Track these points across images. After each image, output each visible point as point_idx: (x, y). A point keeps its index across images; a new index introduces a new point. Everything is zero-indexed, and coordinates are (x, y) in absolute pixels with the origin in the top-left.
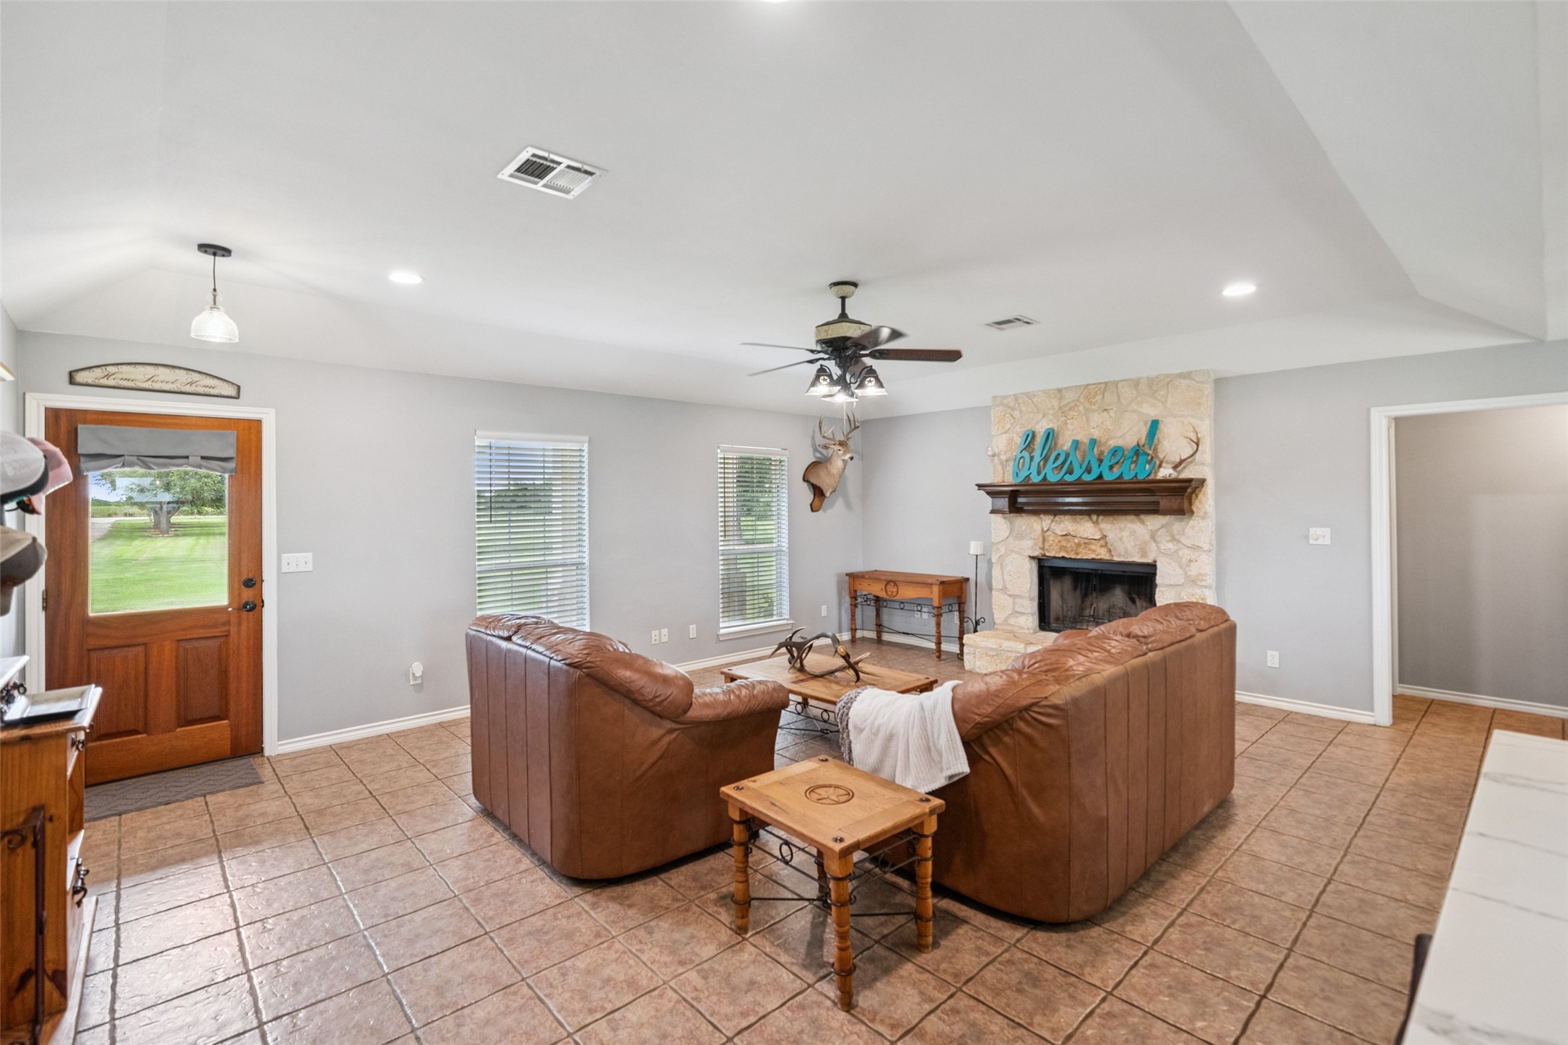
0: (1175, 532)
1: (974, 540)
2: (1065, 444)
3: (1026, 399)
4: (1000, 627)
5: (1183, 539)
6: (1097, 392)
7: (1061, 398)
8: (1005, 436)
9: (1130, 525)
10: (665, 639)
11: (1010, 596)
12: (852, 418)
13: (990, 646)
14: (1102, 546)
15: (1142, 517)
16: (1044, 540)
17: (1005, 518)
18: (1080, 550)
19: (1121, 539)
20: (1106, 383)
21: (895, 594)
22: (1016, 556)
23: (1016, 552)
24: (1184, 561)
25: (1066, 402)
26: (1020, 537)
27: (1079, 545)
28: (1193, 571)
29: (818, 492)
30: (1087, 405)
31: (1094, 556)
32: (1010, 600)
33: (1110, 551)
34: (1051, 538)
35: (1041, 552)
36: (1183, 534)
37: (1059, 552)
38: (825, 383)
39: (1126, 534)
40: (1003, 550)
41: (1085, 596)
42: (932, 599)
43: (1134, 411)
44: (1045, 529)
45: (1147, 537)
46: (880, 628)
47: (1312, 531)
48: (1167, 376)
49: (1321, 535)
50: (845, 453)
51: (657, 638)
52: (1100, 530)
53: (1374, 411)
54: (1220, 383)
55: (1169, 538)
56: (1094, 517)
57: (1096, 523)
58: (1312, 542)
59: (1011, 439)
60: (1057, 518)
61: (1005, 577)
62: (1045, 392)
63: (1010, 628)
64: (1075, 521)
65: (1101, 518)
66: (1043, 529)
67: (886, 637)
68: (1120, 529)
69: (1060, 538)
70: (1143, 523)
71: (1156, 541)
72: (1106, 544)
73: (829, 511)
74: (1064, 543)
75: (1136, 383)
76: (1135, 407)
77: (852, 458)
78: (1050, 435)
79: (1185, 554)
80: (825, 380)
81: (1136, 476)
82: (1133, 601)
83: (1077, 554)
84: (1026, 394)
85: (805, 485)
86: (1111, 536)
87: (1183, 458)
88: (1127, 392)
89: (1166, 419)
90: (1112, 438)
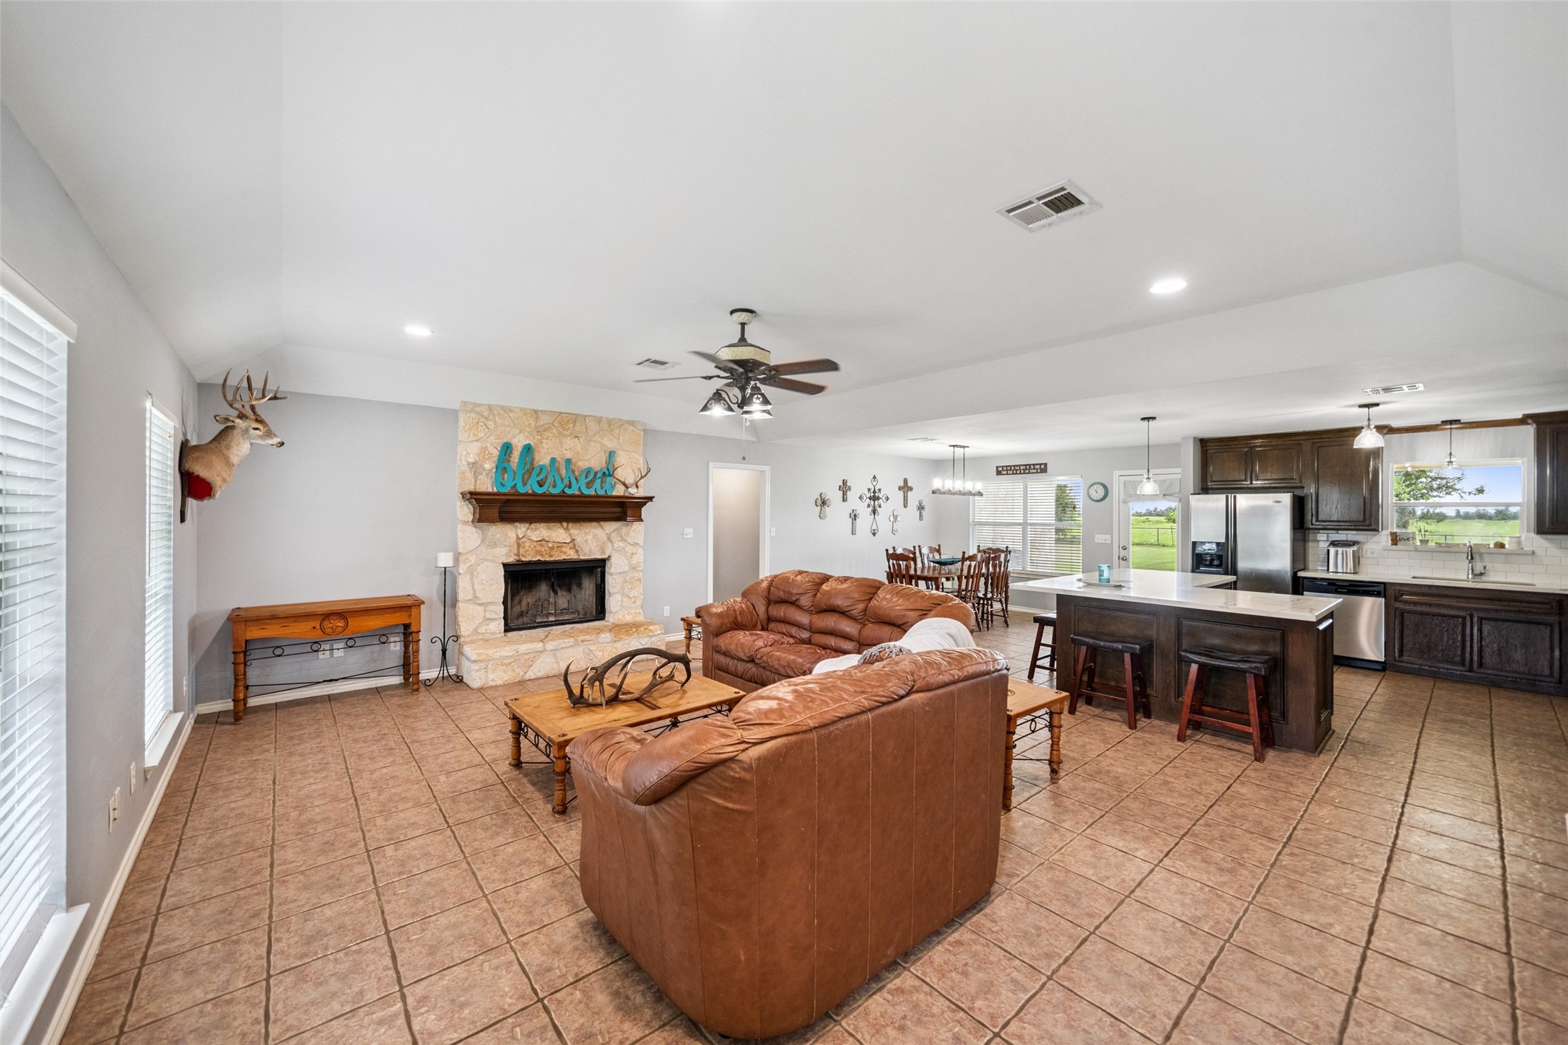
0: (623, 534)
1: (442, 552)
2: (542, 458)
3: (502, 412)
5: (627, 538)
6: (568, 420)
7: (537, 419)
8: (479, 445)
9: (593, 530)
11: (480, 604)
14: (571, 548)
15: (602, 523)
16: (520, 546)
17: (476, 527)
18: (553, 553)
19: (586, 541)
20: (576, 415)
22: (489, 564)
23: (487, 560)
24: (629, 554)
25: (542, 423)
26: (494, 545)
27: (551, 549)
30: (561, 430)
31: (565, 557)
32: (481, 609)
33: (577, 551)
34: (527, 544)
35: (516, 557)
36: (628, 535)
37: (535, 557)
39: (590, 537)
40: (473, 559)
43: (596, 442)
44: (521, 536)
45: (605, 539)
47: (687, 531)
48: (620, 420)
49: (689, 532)
52: (570, 535)
53: (711, 464)
54: (646, 432)
55: (620, 539)
56: (565, 524)
57: (567, 529)
58: (685, 536)
59: (484, 449)
60: (533, 526)
61: (477, 587)
62: (522, 409)
63: (481, 637)
64: (549, 528)
65: (570, 525)
66: (517, 536)
68: (586, 534)
69: (535, 544)
70: (602, 528)
71: (611, 541)
72: (575, 545)
74: (538, 548)
75: (599, 420)
76: (598, 439)
77: (282, 444)
78: (528, 449)
79: (629, 549)
83: (551, 556)
84: (502, 408)
86: (579, 540)
87: (634, 481)
88: (592, 425)
89: (619, 452)
90: (580, 460)
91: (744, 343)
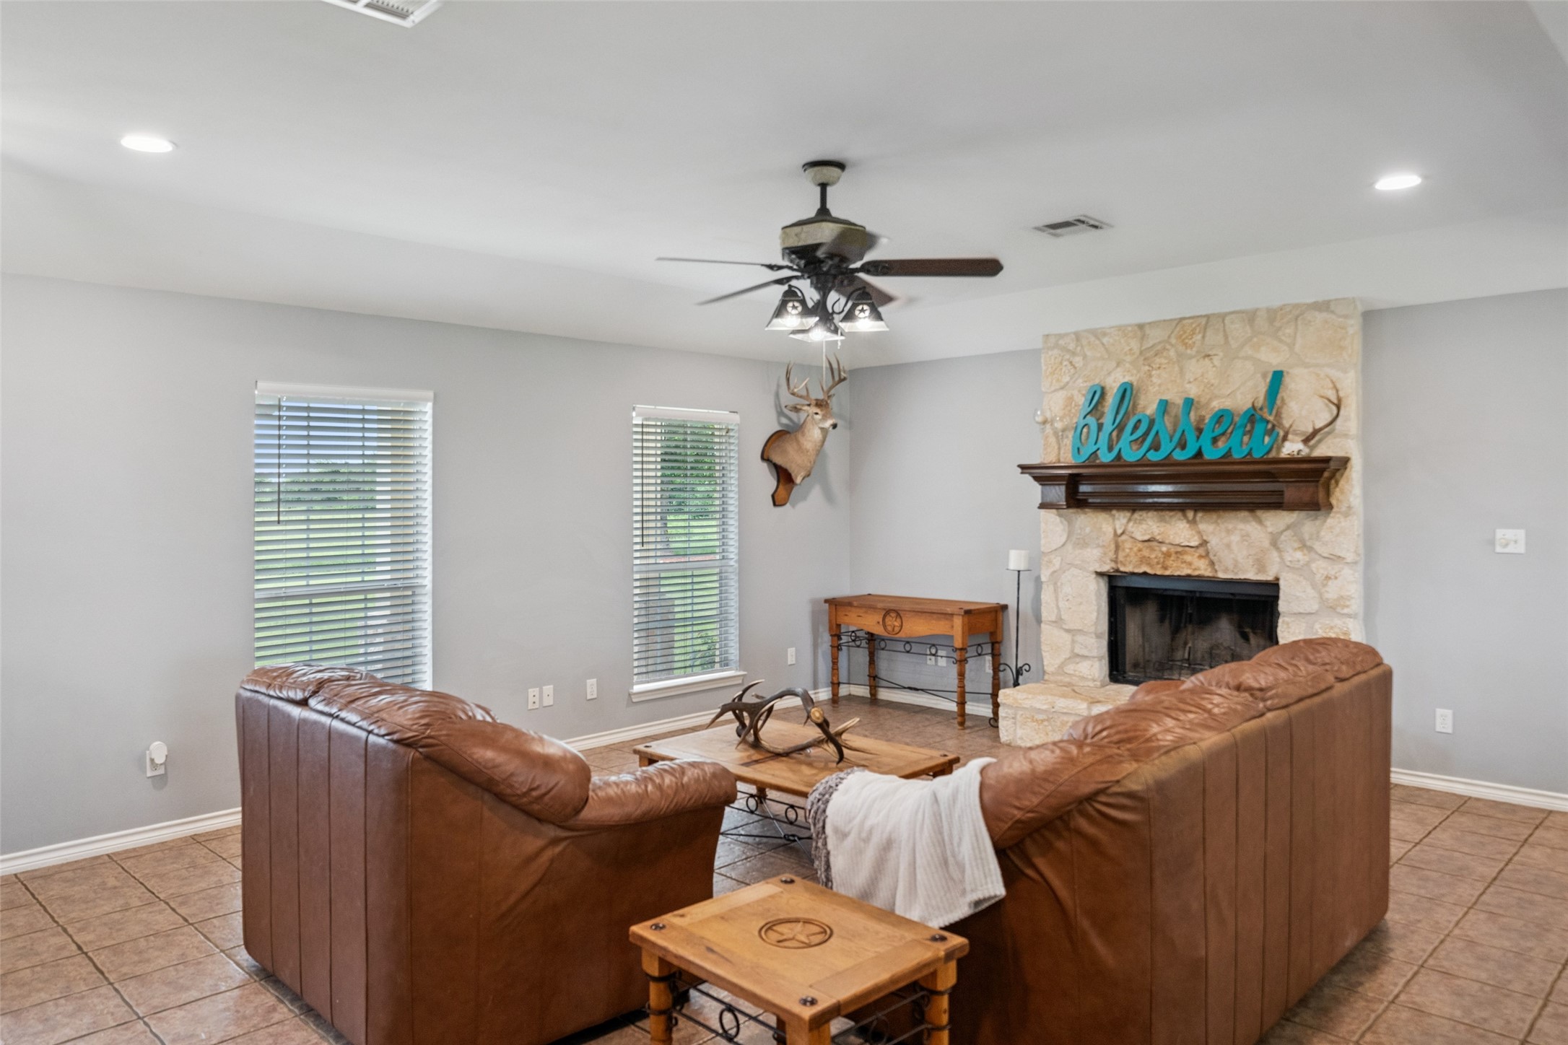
0: (1307, 536)
1: (1016, 548)
2: (1148, 406)
3: (1092, 339)
4: (1052, 678)
5: (1317, 546)
6: (1195, 329)
7: (1143, 337)
8: (1061, 395)
9: (1241, 526)
10: (548, 701)
11: (1068, 631)
12: (835, 366)
13: (1038, 706)
14: (1201, 557)
15: (1259, 513)
16: (1117, 547)
17: (1060, 516)
18: (1169, 562)
19: (1228, 546)
20: (1208, 317)
21: (897, 629)
22: (1076, 572)
23: (1076, 566)
24: (1318, 577)
25: (1151, 343)
26: (1083, 543)
27: (1167, 555)
28: (1332, 592)
29: (784, 476)
30: (1181, 348)
31: (1189, 572)
32: (1067, 637)
33: (1212, 564)
34: (1128, 545)
35: (1113, 565)
36: (1318, 538)
37: (1139, 566)
38: (794, 312)
39: (1235, 538)
40: (1057, 562)
41: (1176, 631)
42: (952, 637)
44: (1119, 532)
45: (1266, 543)
46: (874, 681)
47: (1500, 533)
48: (1296, 306)
49: (1512, 539)
50: (825, 418)
51: (536, 699)
52: (1199, 533)
54: (1371, 317)
55: (1296, 545)
56: (1190, 514)
57: (1193, 522)
58: (1499, 549)
59: (1071, 399)
60: (1137, 515)
61: (1061, 604)
62: (1120, 328)
63: (1067, 679)
64: (1162, 520)
65: (1200, 515)
66: (1115, 531)
67: (884, 694)
68: (1228, 531)
69: (1140, 545)
70: (1260, 522)
71: (1278, 549)
72: (1208, 553)
73: (801, 506)
74: (1146, 553)
75: (1250, 316)
76: (1250, 352)
77: (835, 426)
78: (1126, 393)
79: (1320, 567)
80: (794, 307)
81: (1250, 453)
82: (1245, 637)
83: (1166, 568)
84: (1093, 332)
85: (765, 465)
86: (1214, 542)
87: (1318, 425)
88: (1237, 330)
89: (1297, 371)
90: (1217, 397)
91: (828, 218)
